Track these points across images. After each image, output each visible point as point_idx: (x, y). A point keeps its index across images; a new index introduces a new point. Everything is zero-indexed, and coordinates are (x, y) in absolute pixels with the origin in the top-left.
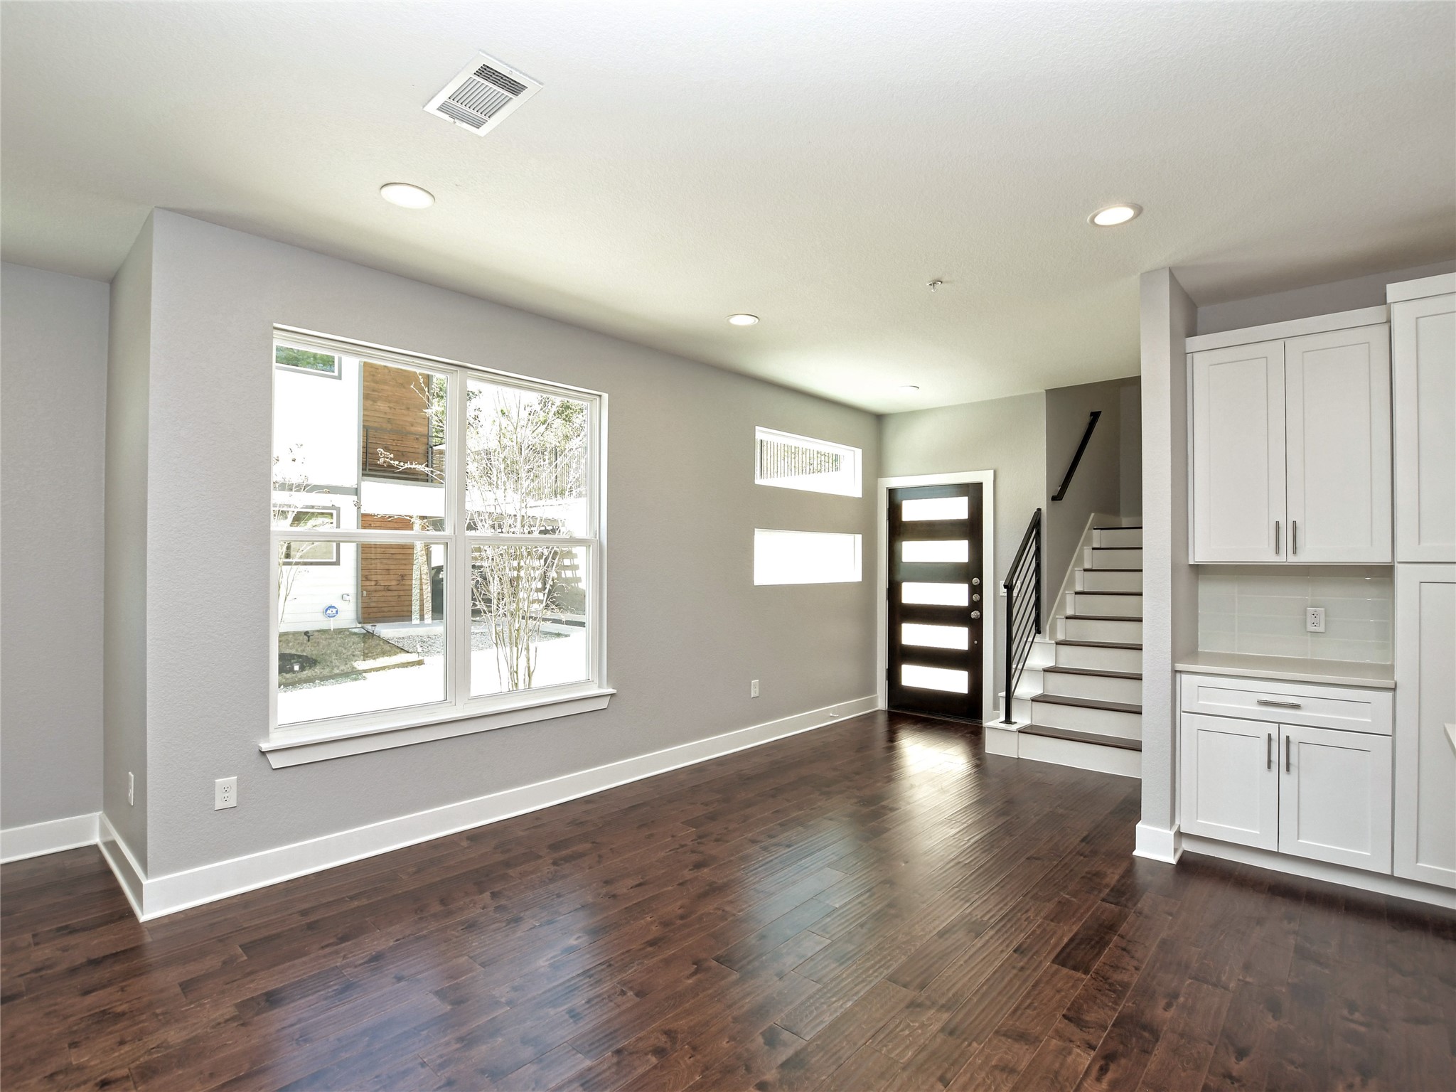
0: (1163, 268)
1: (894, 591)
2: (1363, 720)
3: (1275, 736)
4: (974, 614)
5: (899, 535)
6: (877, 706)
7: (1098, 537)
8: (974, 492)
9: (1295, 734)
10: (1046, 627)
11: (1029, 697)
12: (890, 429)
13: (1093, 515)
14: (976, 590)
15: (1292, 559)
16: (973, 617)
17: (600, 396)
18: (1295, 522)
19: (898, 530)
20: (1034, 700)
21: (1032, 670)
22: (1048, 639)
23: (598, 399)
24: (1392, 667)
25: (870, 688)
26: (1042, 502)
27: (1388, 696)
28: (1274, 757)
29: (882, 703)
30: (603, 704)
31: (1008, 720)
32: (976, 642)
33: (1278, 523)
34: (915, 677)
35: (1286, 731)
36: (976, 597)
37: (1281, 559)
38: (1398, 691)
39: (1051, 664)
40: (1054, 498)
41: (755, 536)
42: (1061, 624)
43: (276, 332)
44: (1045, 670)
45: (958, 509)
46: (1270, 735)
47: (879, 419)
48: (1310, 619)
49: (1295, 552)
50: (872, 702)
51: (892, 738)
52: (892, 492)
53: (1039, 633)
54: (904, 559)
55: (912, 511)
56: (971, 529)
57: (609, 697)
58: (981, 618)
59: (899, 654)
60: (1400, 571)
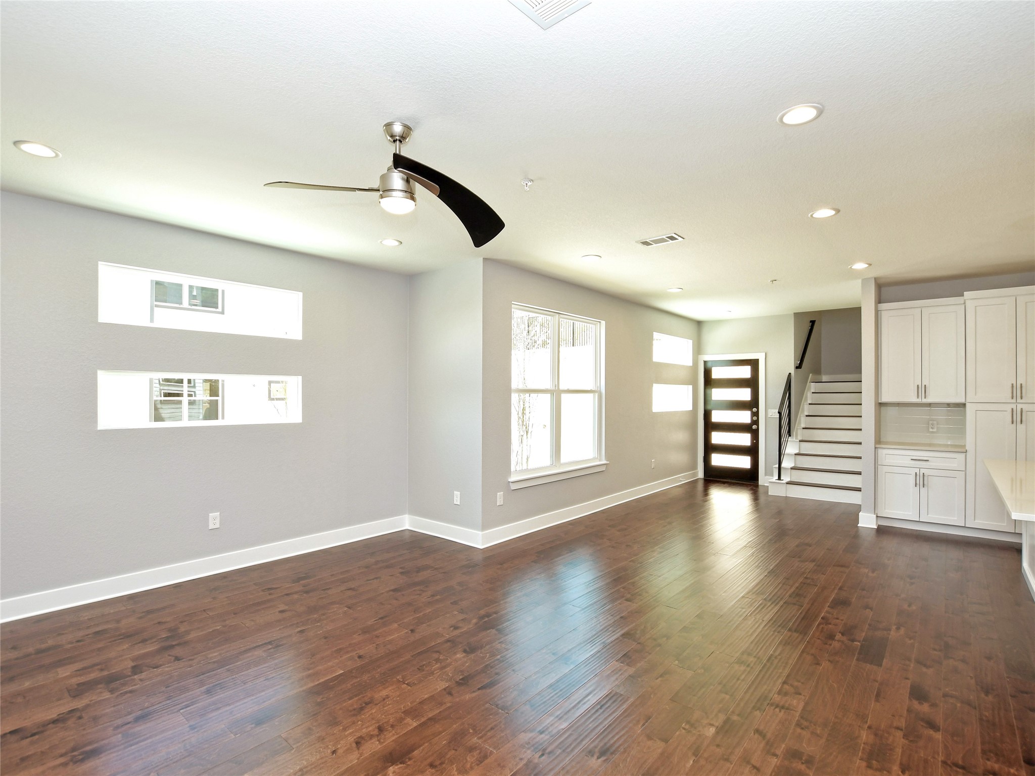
0: (872, 278)
1: (707, 415)
2: (954, 465)
3: (918, 474)
4: (754, 427)
5: (710, 385)
6: (698, 476)
7: (813, 387)
8: (754, 364)
9: (927, 472)
10: (794, 433)
11: (790, 467)
12: (705, 329)
13: (811, 374)
14: (756, 414)
15: (924, 401)
16: (753, 428)
17: (600, 322)
18: (925, 385)
19: (709, 382)
20: (792, 469)
21: (788, 454)
22: (794, 438)
23: (599, 323)
24: (965, 445)
25: (694, 467)
26: (792, 370)
27: (963, 455)
28: (918, 482)
29: (701, 474)
30: (603, 468)
31: (779, 478)
32: (755, 441)
33: (918, 385)
34: (719, 460)
35: (922, 471)
36: (755, 418)
37: (919, 401)
38: (968, 453)
39: (797, 451)
40: (797, 368)
41: (653, 388)
42: (800, 432)
43: (513, 306)
44: (795, 454)
45: (745, 372)
46: (916, 473)
47: (699, 324)
48: (931, 426)
49: (925, 398)
50: (695, 474)
51: (706, 493)
52: (705, 362)
53: (790, 436)
54: (713, 399)
55: (717, 374)
56: (752, 383)
57: (605, 466)
58: (758, 429)
59: (710, 448)
60: (968, 405)
